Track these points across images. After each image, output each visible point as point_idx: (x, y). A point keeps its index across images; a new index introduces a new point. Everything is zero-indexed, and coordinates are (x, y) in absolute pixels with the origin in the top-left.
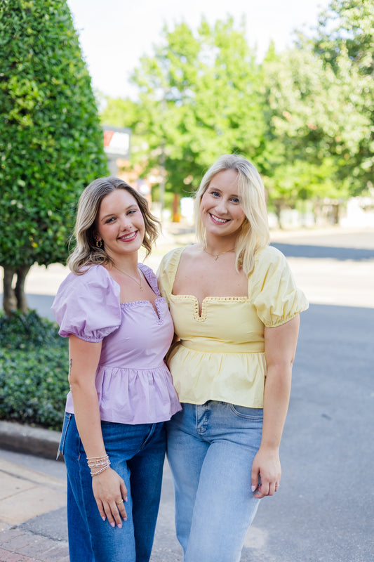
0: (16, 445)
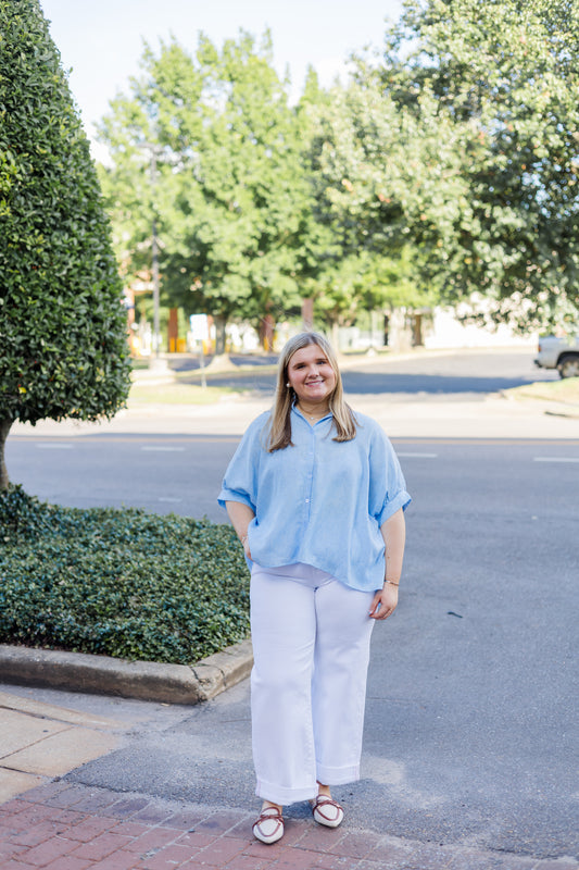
0: (27, 675)
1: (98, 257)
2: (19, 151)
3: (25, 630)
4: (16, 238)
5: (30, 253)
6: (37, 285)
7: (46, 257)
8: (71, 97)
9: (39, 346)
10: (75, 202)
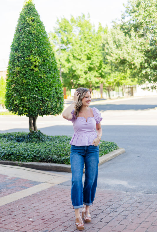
0: (47, 168)
1: (57, 79)
2: (40, 56)
3: (46, 159)
4: (40, 75)
5: (43, 78)
6: (44, 86)
7: (46, 79)
8: (50, 43)
9: (45, 99)
10: (52, 67)
